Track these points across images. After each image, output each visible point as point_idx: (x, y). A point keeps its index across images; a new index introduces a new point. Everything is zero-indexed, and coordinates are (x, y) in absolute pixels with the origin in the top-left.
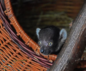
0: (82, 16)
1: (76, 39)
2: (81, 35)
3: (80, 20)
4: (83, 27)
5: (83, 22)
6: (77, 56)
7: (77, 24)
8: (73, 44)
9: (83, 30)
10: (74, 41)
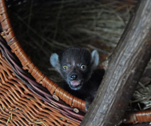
0: (125, 54)
1: (116, 92)
2: (124, 86)
3: (121, 60)
4: (127, 72)
5: (127, 64)
6: (117, 119)
7: (117, 66)
8: (111, 100)
9: (127, 78)
10: (112, 95)
